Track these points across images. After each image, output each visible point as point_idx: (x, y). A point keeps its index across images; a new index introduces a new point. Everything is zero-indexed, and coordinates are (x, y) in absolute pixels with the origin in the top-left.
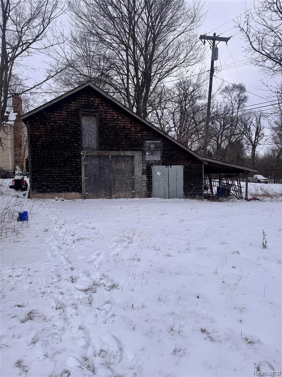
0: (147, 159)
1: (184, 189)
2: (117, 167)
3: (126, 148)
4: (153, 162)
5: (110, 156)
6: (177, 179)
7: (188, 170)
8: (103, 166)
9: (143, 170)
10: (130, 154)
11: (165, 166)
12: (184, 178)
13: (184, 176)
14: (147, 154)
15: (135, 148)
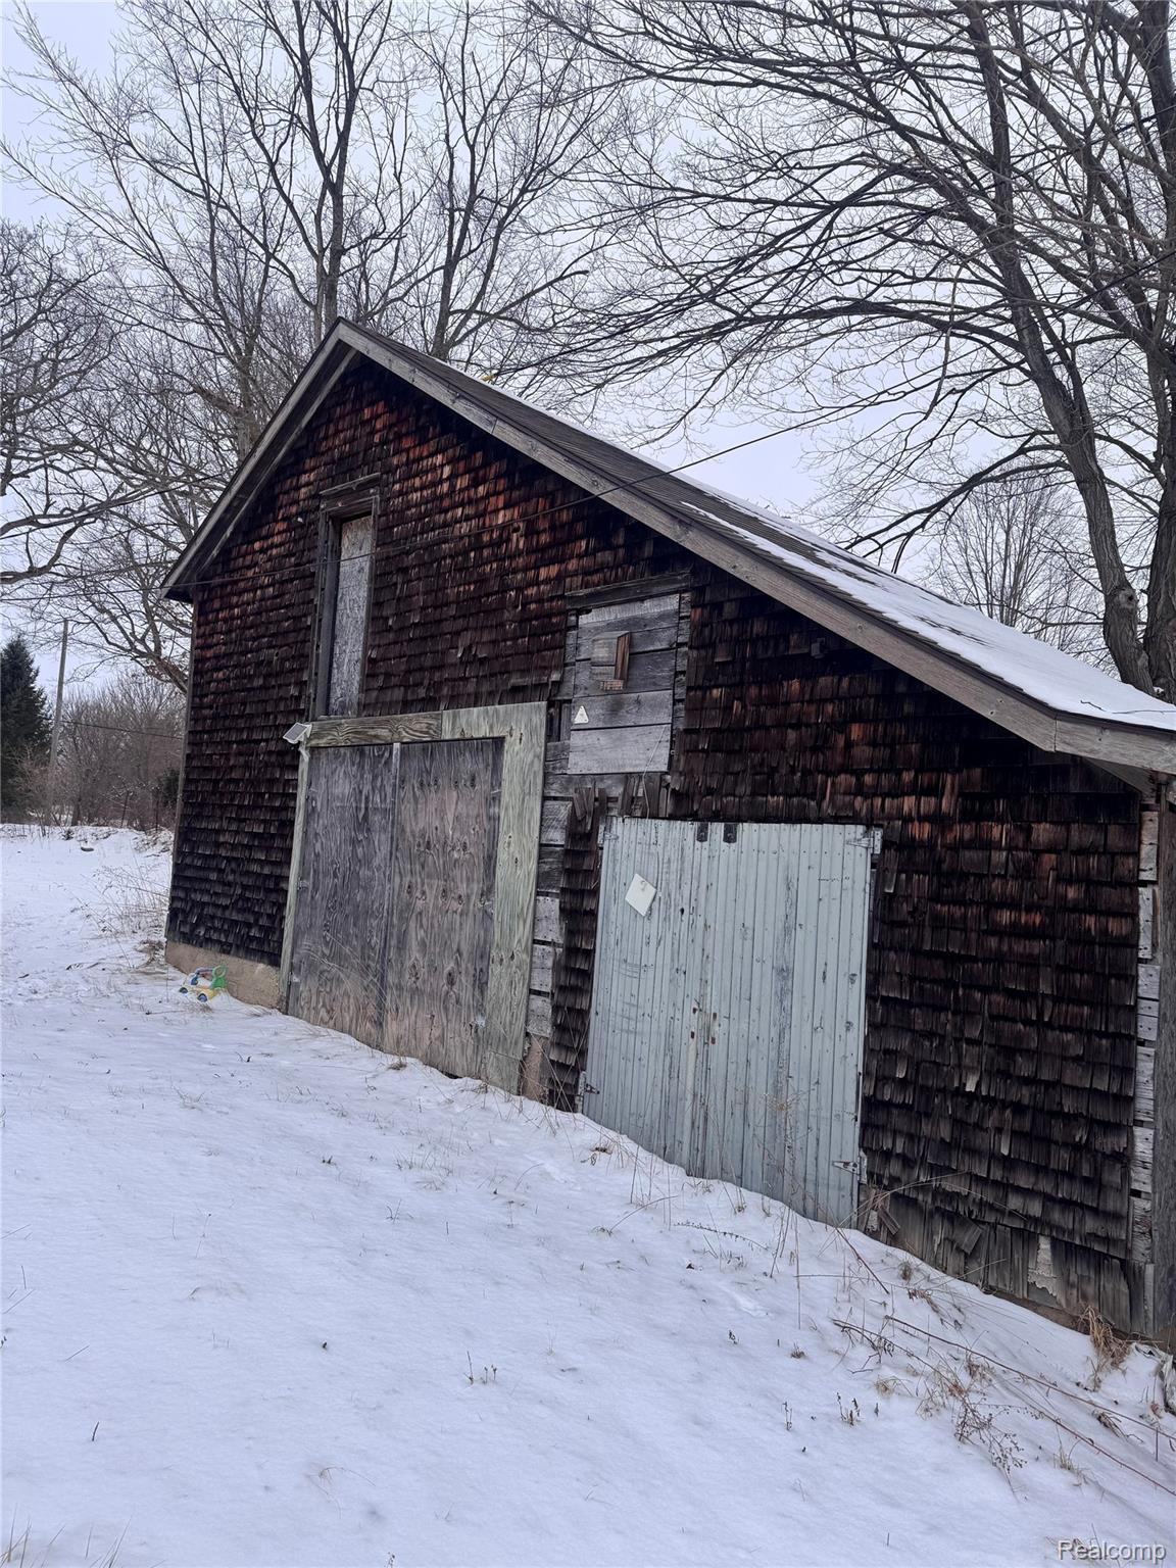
0: (578, 764)
1: (874, 1113)
2: (421, 825)
3: (471, 687)
4: (617, 791)
5: (397, 746)
6: (784, 973)
7: (922, 883)
8: (366, 817)
9: (544, 848)
10: (483, 731)
11: (690, 828)
12: (875, 977)
13: (875, 947)
14: (581, 717)
15: (516, 680)
